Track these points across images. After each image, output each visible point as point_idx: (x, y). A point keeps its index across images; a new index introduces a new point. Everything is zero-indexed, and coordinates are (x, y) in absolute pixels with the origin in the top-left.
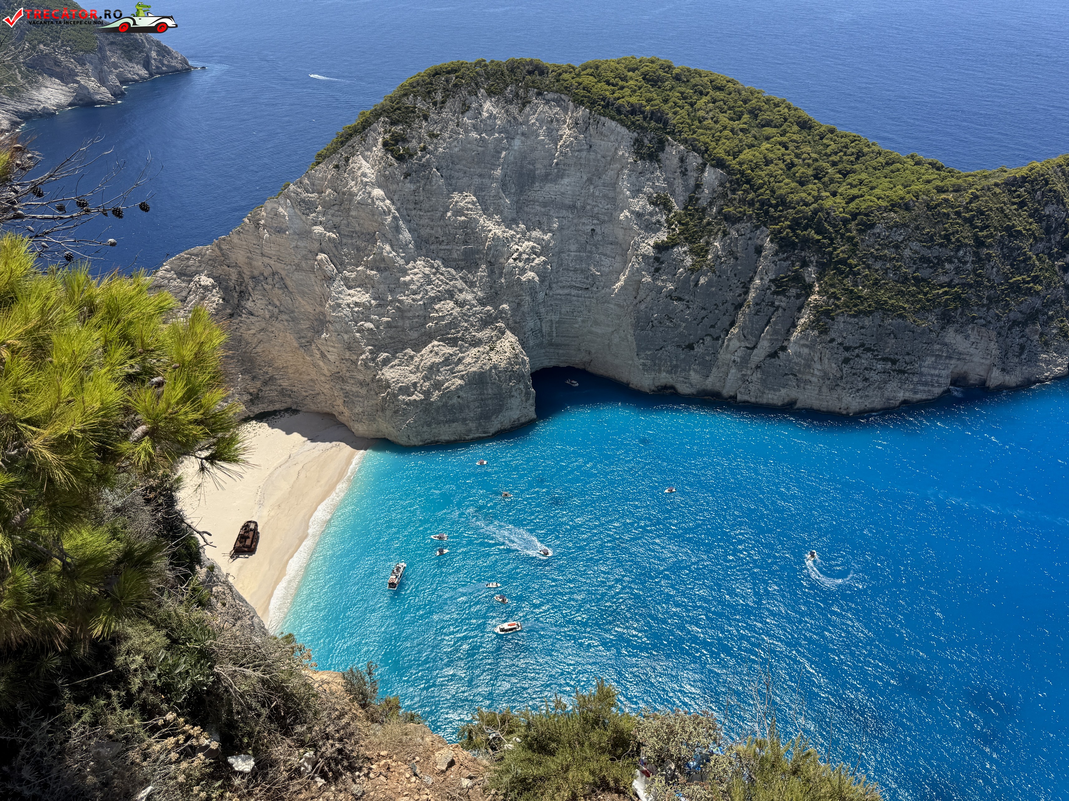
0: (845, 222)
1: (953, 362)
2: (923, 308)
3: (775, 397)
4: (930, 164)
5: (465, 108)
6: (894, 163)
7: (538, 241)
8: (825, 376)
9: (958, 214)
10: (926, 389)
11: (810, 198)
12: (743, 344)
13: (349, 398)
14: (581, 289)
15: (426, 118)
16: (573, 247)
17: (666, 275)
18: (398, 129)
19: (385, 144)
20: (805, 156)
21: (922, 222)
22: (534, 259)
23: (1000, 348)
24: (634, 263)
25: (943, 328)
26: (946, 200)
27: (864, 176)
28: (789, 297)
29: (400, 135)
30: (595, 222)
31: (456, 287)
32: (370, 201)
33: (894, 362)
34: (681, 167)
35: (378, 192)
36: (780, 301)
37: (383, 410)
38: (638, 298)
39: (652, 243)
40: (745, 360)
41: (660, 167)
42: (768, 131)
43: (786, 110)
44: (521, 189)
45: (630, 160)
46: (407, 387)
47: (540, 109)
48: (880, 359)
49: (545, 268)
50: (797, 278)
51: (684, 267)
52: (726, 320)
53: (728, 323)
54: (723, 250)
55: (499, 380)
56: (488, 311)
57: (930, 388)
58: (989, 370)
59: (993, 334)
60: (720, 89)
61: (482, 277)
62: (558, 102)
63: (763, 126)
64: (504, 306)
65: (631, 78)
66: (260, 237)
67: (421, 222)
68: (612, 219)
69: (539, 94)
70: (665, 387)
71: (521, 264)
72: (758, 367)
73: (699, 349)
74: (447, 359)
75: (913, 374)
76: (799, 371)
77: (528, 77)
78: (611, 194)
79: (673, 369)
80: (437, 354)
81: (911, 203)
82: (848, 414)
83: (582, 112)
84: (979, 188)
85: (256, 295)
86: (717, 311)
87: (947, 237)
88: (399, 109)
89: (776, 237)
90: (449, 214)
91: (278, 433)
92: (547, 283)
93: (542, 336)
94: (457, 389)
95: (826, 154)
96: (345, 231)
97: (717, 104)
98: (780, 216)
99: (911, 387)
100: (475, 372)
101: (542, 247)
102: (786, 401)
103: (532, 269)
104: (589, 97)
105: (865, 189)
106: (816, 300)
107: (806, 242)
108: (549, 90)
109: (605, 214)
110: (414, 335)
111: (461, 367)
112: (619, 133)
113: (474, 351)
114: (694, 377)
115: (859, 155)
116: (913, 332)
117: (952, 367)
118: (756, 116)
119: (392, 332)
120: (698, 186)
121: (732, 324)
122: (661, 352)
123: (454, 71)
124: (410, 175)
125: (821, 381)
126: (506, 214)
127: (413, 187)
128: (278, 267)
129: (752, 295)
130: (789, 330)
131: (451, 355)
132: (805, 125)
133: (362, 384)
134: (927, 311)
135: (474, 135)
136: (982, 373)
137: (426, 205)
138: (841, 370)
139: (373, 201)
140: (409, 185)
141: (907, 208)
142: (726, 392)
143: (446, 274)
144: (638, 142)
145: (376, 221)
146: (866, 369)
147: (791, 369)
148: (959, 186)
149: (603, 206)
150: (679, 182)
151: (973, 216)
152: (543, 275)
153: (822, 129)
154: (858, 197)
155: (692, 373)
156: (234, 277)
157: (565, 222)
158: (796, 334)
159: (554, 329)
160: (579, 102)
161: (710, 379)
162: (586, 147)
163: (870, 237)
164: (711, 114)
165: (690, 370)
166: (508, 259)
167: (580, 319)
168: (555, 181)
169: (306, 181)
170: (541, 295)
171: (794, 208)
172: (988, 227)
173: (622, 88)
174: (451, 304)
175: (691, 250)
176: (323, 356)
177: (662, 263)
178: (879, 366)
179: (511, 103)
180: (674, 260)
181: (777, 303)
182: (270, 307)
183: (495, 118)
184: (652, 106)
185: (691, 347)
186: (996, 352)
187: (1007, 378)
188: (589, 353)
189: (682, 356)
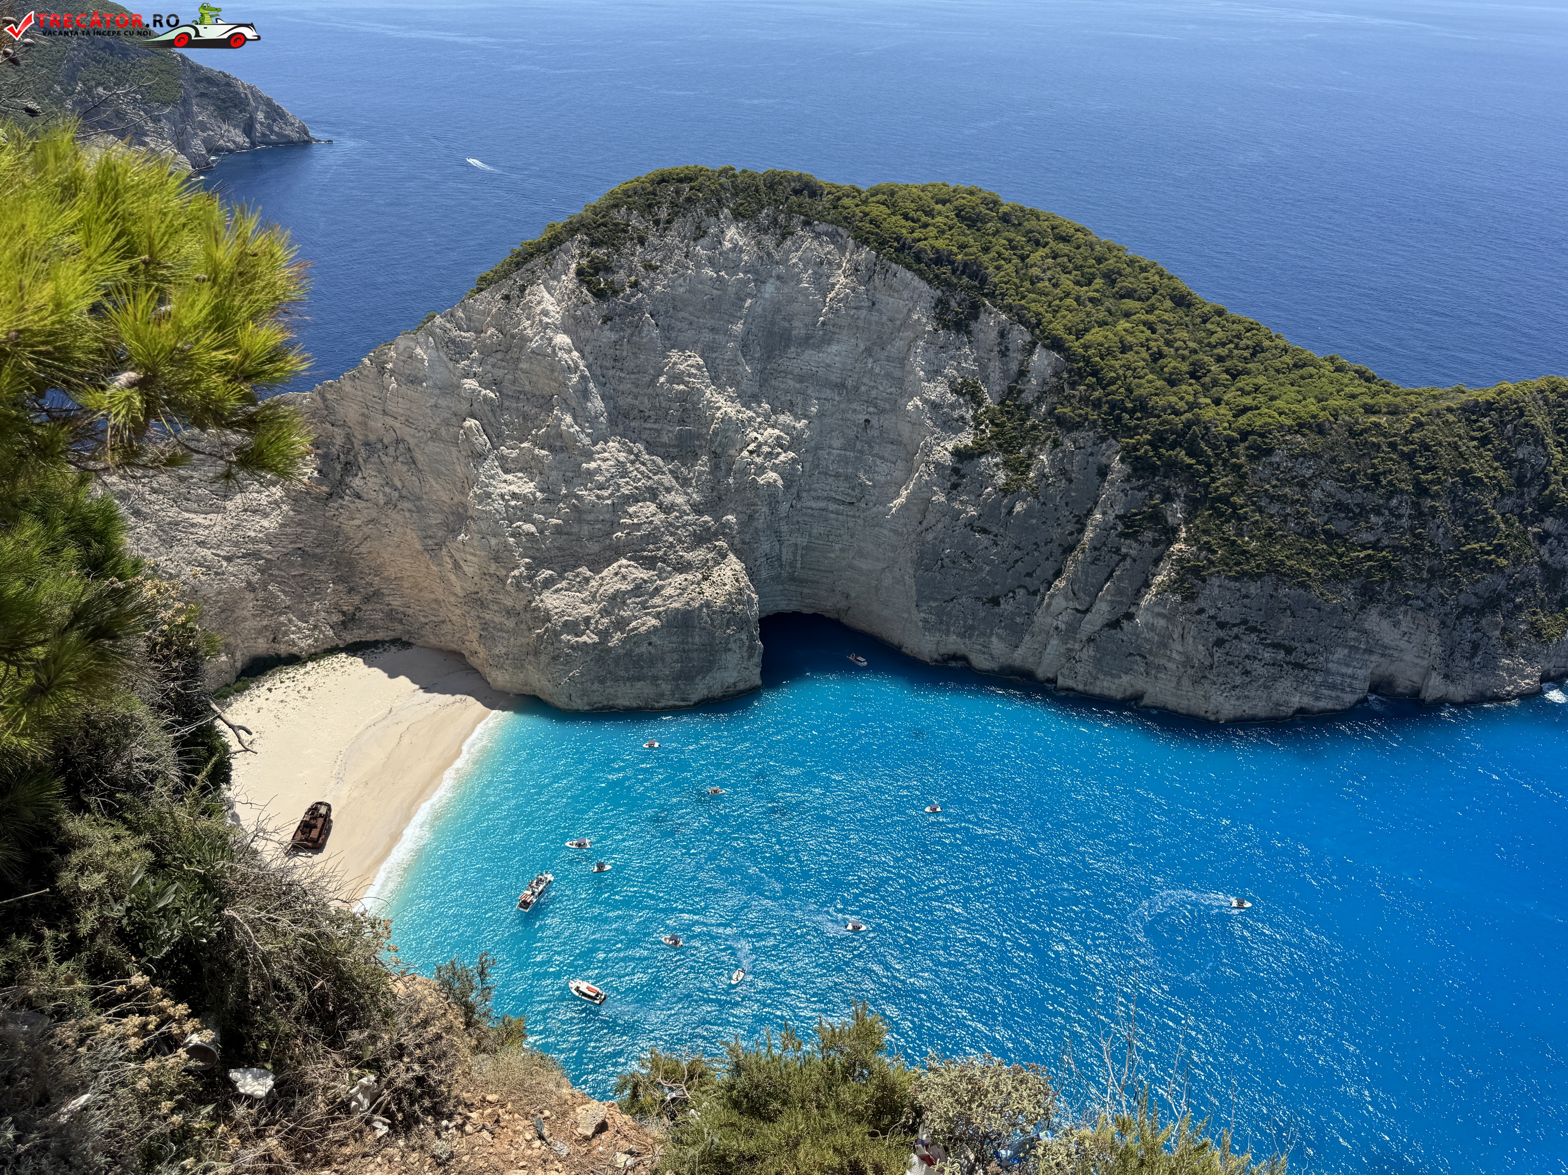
0: (1231, 442)
1: (1374, 658)
2: (1335, 576)
3: (1114, 687)
4: (1356, 371)
5: (700, 233)
6: (1305, 365)
7: (786, 429)
8: (1188, 662)
9: (1393, 446)
10: (1333, 694)
11: (1182, 404)
12: (1071, 604)
13: (487, 632)
14: (843, 503)
15: (642, 241)
16: (837, 443)
17: (968, 494)
18: (601, 253)
19: (580, 272)
20: (1179, 344)
21: (1341, 452)
22: (779, 454)
23: (1443, 643)
24: (923, 473)
25: (1362, 608)
26: (1377, 425)
27: (1261, 380)
28: (1142, 543)
29: (602, 262)
30: (871, 409)
31: (662, 484)
32: (549, 350)
33: (1289, 651)
34: (1000, 344)
35: (562, 339)
36: (1130, 548)
37: (537, 653)
38: (925, 524)
39: (950, 446)
40: (1073, 628)
41: (970, 342)
42: (1129, 304)
43: (1157, 278)
44: (769, 354)
45: (929, 328)
46: (576, 623)
47: (806, 244)
48: (1269, 645)
49: (794, 469)
50: (1156, 517)
51: (994, 486)
52: (1049, 567)
53: (1052, 572)
54: (1052, 466)
55: (712, 625)
56: (706, 522)
57: (1339, 693)
58: (1426, 676)
59: (1435, 623)
60: (1065, 239)
61: (701, 473)
62: (833, 237)
63: (1122, 297)
64: (730, 517)
65: (940, 213)
66: (384, 388)
67: (621, 387)
68: (896, 408)
69: (807, 223)
70: (954, 657)
71: (759, 460)
72: (1090, 640)
73: (1007, 606)
74: (638, 587)
75: (1316, 671)
76: (1150, 651)
77: (793, 198)
78: (897, 373)
79: (967, 632)
80: (624, 578)
81: (1327, 425)
82: (1217, 721)
83: (865, 254)
84: (1425, 411)
85: (369, 470)
86: (1036, 554)
87: (1375, 478)
88: (604, 225)
89: (1128, 454)
90: (662, 379)
91: (377, 674)
92: (794, 490)
93: (781, 566)
94: (648, 632)
95: (1209, 345)
96: (509, 389)
97: (1059, 260)
98: (1137, 427)
99: (1312, 689)
100: (677, 609)
101: (792, 438)
102: (1128, 693)
103: (775, 468)
104: (877, 234)
105: (1261, 398)
106: (1180, 550)
107: (1172, 466)
108: (822, 219)
109: (886, 400)
110: (594, 547)
111: (657, 600)
112: (915, 288)
113: (679, 578)
114: (998, 646)
115: (1257, 350)
116: (1319, 609)
117: (1372, 665)
118: (1113, 282)
119: (561, 540)
120: (1023, 373)
121: (1058, 574)
122: (951, 604)
123: (688, 179)
124: (611, 319)
125: (1182, 670)
126: (744, 387)
127: (614, 336)
128: (406, 432)
129: (1089, 534)
130: (1139, 591)
131: (645, 582)
132: (1182, 301)
133: (509, 612)
134: (1342, 581)
135: (709, 272)
136: (1415, 679)
137: (630, 364)
138: (1212, 656)
139: (554, 350)
140: (608, 333)
141: (1321, 430)
142: (1042, 672)
143: (649, 464)
144: (941, 304)
145: (555, 380)
146: (1247, 657)
147: (1139, 647)
148: (1397, 407)
149: (885, 388)
150: (995, 365)
151: (1415, 451)
152: (789, 479)
153: (1205, 309)
154: (1250, 409)
155: (994, 639)
156: (339, 441)
157: (828, 406)
158: (1148, 598)
159: (799, 558)
160: (862, 240)
161: (1020, 651)
162: (867, 304)
163: (1265, 467)
164: (1049, 274)
165: (991, 634)
166: (741, 450)
167: (837, 547)
168: (818, 347)
169: (460, 314)
170: (785, 506)
171: (1159, 416)
172: (1434, 468)
173: (925, 226)
174: (653, 507)
175: (1005, 463)
176: (457, 566)
177: (963, 476)
178: (1266, 655)
179: (766, 232)
180: (981, 474)
181: (1124, 550)
182: (387, 490)
183: (741, 251)
184: (966, 255)
185: (995, 601)
186: (1437, 650)
187: (1452, 688)
188: (847, 596)
189: (982, 614)
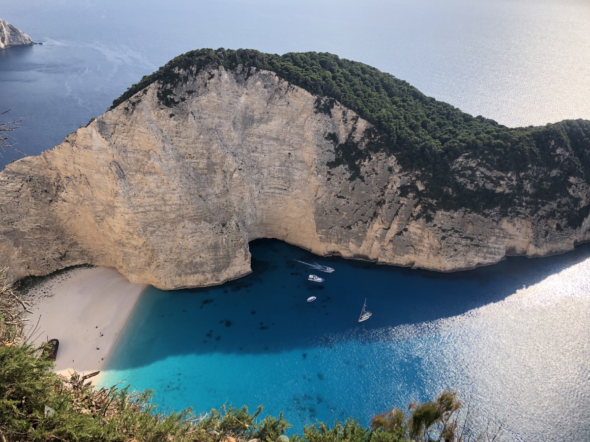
0: (442, 154)
1: (507, 240)
3: (402, 260)
5: (211, 76)
6: (469, 120)
8: (431, 247)
9: (507, 151)
10: (491, 256)
11: (420, 139)
12: (382, 226)
13: (126, 257)
14: (282, 189)
15: (185, 81)
16: (277, 164)
17: (335, 182)
18: (167, 87)
19: (159, 96)
20: (417, 114)
23: (533, 232)
24: (315, 174)
25: (500, 220)
26: (500, 143)
27: (451, 128)
28: (409, 199)
29: (168, 91)
30: (291, 148)
32: (147, 131)
33: (472, 240)
34: (343, 118)
35: (153, 125)
36: (403, 200)
37: (149, 265)
38: (318, 196)
39: (326, 162)
40: (383, 237)
41: (331, 117)
43: (406, 87)
44: (245, 127)
45: (313, 112)
48: (464, 238)
49: (260, 176)
50: (413, 188)
51: (345, 178)
53: (372, 213)
54: (369, 168)
55: (228, 246)
57: (494, 256)
58: (528, 246)
59: (530, 224)
62: (269, 76)
66: (73, 152)
67: (180, 145)
68: (301, 147)
69: (257, 70)
70: (334, 253)
71: (244, 173)
72: (391, 241)
73: (355, 229)
74: (193, 232)
75: (484, 247)
76: (416, 244)
77: (251, 60)
78: (301, 132)
79: (339, 241)
80: (187, 229)
82: (445, 272)
83: (283, 82)
84: (518, 137)
85: (69, 189)
86: (365, 206)
87: (501, 165)
88: (168, 75)
89: (400, 161)
92: (260, 185)
93: (257, 219)
94: (199, 252)
96: (130, 148)
102: (408, 262)
105: (453, 135)
108: (263, 68)
109: (297, 144)
110: (172, 216)
111: (202, 237)
112: (306, 96)
113: (212, 227)
114: (352, 246)
115: (449, 115)
116: (483, 221)
117: (506, 243)
118: (388, 90)
119: (157, 214)
120: (354, 129)
121: (375, 214)
122: (331, 230)
123: (204, 54)
124: (174, 115)
125: (429, 251)
126: (235, 142)
128: (83, 170)
129: (387, 196)
130: (409, 219)
131: (197, 230)
132: (417, 96)
133: (135, 247)
136: (524, 247)
137: (183, 135)
138: (441, 244)
140: (173, 122)
141: (477, 147)
142: (371, 257)
143: (195, 178)
144: (317, 102)
145: (150, 144)
146: (456, 243)
147: (411, 242)
148: (507, 135)
149: (296, 139)
150: (342, 127)
152: (257, 180)
153: (427, 99)
154: (449, 140)
155: (350, 243)
156: (54, 176)
157: (272, 148)
158: (413, 221)
159: (264, 214)
160: (282, 77)
161: (361, 248)
162: (286, 103)
163: (456, 163)
165: (349, 241)
166: (235, 169)
167: (281, 208)
168: (266, 122)
170: (256, 193)
171: (411, 145)
173: (308, 69)
175: (349, 168)
176: (111, 228)
177: (332, 175)
178: (463, 242)
179: (240, 75)
180: (339, 173)
181: (401, 202)
182: (77, 196)
183: (230, 84)
184: (326, 81)
185: (349, 227)
186: (531, 235)
187: (539, 250)
188: (286, 230)
189: (345, 233)
